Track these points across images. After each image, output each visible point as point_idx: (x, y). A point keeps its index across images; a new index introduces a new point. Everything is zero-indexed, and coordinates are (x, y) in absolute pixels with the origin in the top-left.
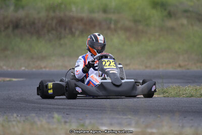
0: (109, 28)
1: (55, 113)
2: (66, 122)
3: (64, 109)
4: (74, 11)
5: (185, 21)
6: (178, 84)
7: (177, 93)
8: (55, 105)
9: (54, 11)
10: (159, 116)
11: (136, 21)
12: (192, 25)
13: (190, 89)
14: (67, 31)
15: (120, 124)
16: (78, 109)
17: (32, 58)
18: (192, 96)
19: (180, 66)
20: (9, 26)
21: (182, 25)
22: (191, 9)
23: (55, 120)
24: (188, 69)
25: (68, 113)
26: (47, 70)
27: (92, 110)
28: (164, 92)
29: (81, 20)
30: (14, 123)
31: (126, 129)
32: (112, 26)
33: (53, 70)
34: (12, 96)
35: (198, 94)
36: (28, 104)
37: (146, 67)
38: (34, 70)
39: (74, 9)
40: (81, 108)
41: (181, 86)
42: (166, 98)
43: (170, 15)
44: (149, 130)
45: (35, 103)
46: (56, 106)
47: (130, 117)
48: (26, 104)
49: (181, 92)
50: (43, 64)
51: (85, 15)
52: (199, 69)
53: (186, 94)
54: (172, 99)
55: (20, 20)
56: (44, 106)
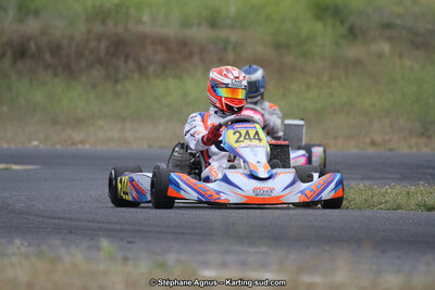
1: (102, 239)
2: (125, 259)
3: (122, 231)
4: (147, 23)
5: (386, 48)
6: (371, 182)
7: (366, 201)
8: (102, 222)
9: (104, 22)
10: (327, 248)
11: (280, 46)
12: (401, 56)
13: (394, 191)
14: (131, 64)
15: (244, 264)
16: (151, 232)
17: (55, 122)
18: (399, 207)
19: (373, 143)
20: (4, 53)
21: (380, 56)
22: (398, 22)
23: (102, 254)
24: (390, 150)
25: (130, 239)
26: (87, 146)
27: (182, 233)
29: (162, 42)
30: (15, 260)
31: (254, 275)
32: (230, 56)
33: (99, 148)
34: (10, 202)
35: (413, 203)
36: (46, 220)
38: (58, 147)
39: (146, 18)
40: (158, 229)
41: (375, 187)
43: (353, 34)
44: (306, 278)
46: (105, 226)
47: (264, 249)
48: (41, 219)
49: (375, 199)
50: (77, 136)
51: (171, 31)
52: (415, 150)
53: (386, 202)
54: (357, 213)
55: (29, 40)
56: (78, 223)
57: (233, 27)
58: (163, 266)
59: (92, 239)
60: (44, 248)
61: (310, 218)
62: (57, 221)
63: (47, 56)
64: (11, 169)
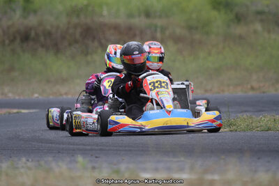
0: (154, 38)
1: (79, 156)
2: (94, 168)
3: (91, 150)
4: (106, 16)
5: (258, 27)
6: (250, 114)
7: (248, 125)
8: (79, 145)
9: (78, 16)
10: (223, 157)
11: (190, 28)
12: (269, 32)
13: (265, 119)
14: (96, 44)
15: (169, 169)
16: (111, 150)
17: (48, 81)
18: (269, 129)
19: (252, 88)
20: (15, 38)
21: (255, 32)
22: (266, 10)
23: (79, 165)
24: (264, 92)
25: (97, 155)
26: (70, 96)
27: (130, 150)
28: (231, 124)
29: (116, 28)
30: (22, 170)
31: (176, 176)
32: (159, 35)
34: (21, 134)
36: (43, 145)
37: (206, 91)
38: (51, 97)
39: (105, 13)
40: (115, 148)
41: (254, 116)
42: (233, 133)
43: (239, 18)
44: (209, 177)
45: (51, 143)
46: (81, 147)
47: (182, 159)
48: (40, 144)
49: (253, 125)
50: (63, 90)
51: (121, 20)
53: (261, 126)
54: (242, 134)
55: (31, 29)
56: (64, 146)
57: (160, 17)
58: (117, 172)
59: (73, 156)
60: (42, 163)
61: (212, 138)
62: (50, 145)
63: (42, 39)
64: (21, 112)
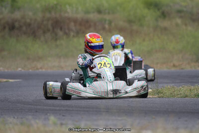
0: (104, 29)
1: (51, 115)
2: (62, 124)
3: (60, 110)
4: (70, 12)
5: (179, 21)
6: (173, 84)
7: (171, 94)
8: (51, 106)
9: (50, 12)
10: (154, 117)
11: (130, 22)
12: (186, 25)
13: (184, 89)
16: (73, 110)
17: (28, 59)
18: (186, 96)
19: (174, 66)
20: (4, 28)
21: (177, 25)
22: (185, 9)
23: (51, 122)
24: (182, 69)
25: (64, 115)
26: (44, 70)
27: (87, 111)
28: (159, 92)
29: (75, 21)
30: (11, 126)
32: (107, 26)
33: (49, 71)
34: (9, 97)
35: (193, 94)
36: (25, 106)
38: (30, 70)
39: (69, 10)
40: (76, 109)
41: (175, 87)
42: (161, 99)
43: (164, 15)
45: (31, 104)
46: (52, 108)
48: (23, 105)
50: (39, 65)
51: (80, 16)
52: (193, 69)
53: (181, 94)
54: (167, 99)
55: (16, 21)
56: (40, 107)
57: (109, 13)
59: (46, 114)
62: (30, 106)
63: (24, 28)
64: (9, 81)
